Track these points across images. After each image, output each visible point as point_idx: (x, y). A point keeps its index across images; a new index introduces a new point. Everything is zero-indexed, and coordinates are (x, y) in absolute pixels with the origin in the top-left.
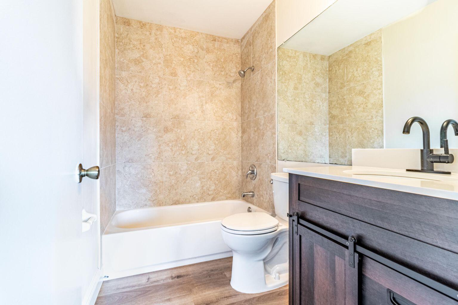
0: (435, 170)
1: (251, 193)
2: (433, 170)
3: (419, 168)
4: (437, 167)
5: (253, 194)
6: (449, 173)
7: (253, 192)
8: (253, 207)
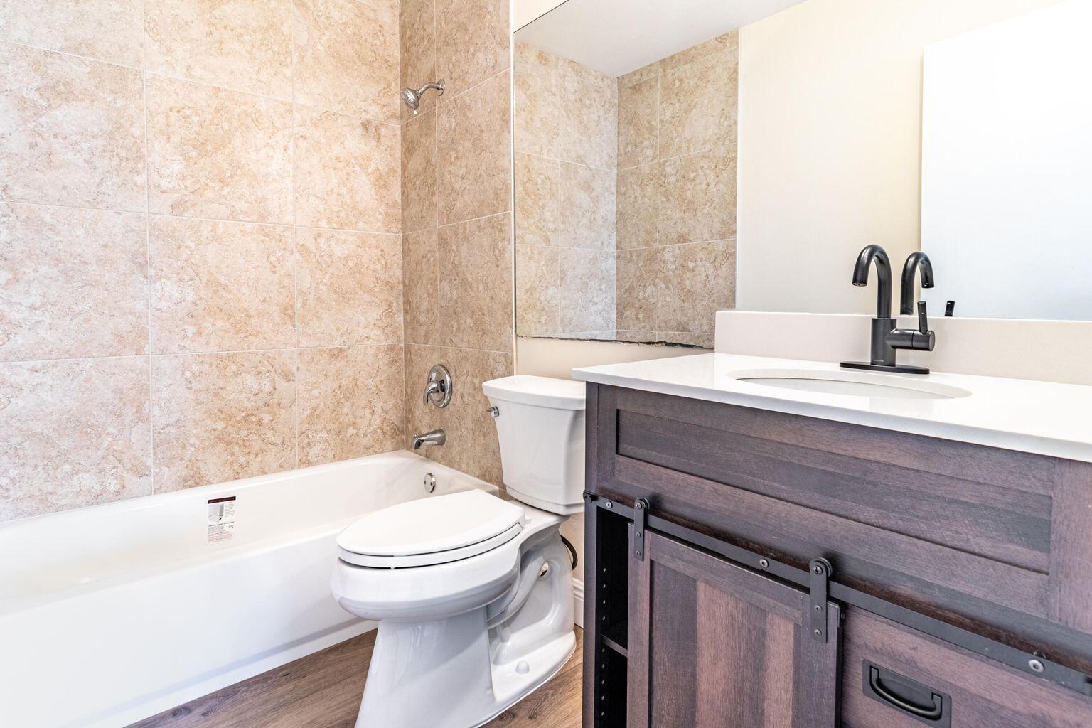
0: (898, 363)
1: (438, 435)
2: (894, 365)
3: (867, 360)
4: (904, 357)
5: (443, 434)
6: (925, 372)
7: (440, 431)
8: (441, 472)
